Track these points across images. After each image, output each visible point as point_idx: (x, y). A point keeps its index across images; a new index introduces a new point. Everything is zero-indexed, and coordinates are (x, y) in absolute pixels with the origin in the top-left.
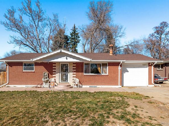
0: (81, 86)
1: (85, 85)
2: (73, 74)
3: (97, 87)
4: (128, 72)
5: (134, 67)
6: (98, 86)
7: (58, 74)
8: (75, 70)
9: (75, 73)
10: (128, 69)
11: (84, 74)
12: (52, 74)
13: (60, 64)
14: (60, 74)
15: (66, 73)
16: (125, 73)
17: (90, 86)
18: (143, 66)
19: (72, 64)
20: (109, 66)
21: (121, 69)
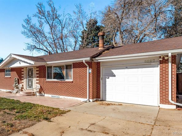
0: (44, 94)
1: (47, 93)
2: (37, 80)
3: (59, 97)
4: (115, 76)
5: (127, 68)
6: (61, 97)
7: (25, 79)
8: (38, 75)
9: (38, 79)
10: (114, 71)
11: (47, 80)
12: (21, 80)
13: (27, 68)
14: (27, 79)
15: (31, 78)
16: (108, 78)
17: (52, 95)
18: (147, 63)
19: (36, 68)
20: (73, 68)
21: (90, 71)
